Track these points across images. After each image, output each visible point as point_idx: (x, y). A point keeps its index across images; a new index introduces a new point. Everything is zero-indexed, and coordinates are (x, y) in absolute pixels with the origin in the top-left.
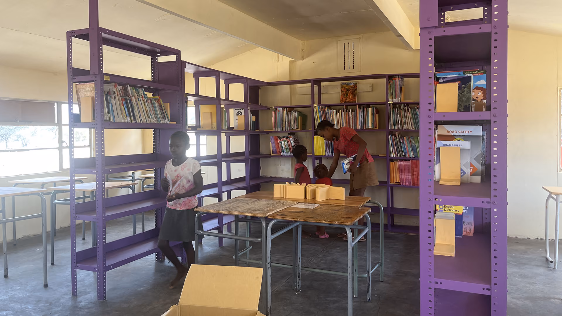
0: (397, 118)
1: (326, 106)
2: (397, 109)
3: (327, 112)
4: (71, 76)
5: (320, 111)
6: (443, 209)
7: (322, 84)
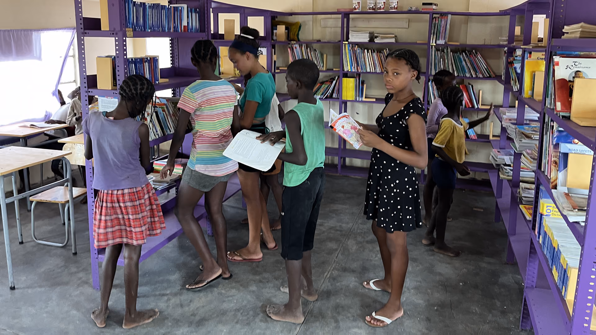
0: (439, 62)
1: (356, 45)
2: (439, 52)
3: (358, 51)
4: (82, 29)
5: (350, 50)
6: (551, 214)
7: (351, 16)
